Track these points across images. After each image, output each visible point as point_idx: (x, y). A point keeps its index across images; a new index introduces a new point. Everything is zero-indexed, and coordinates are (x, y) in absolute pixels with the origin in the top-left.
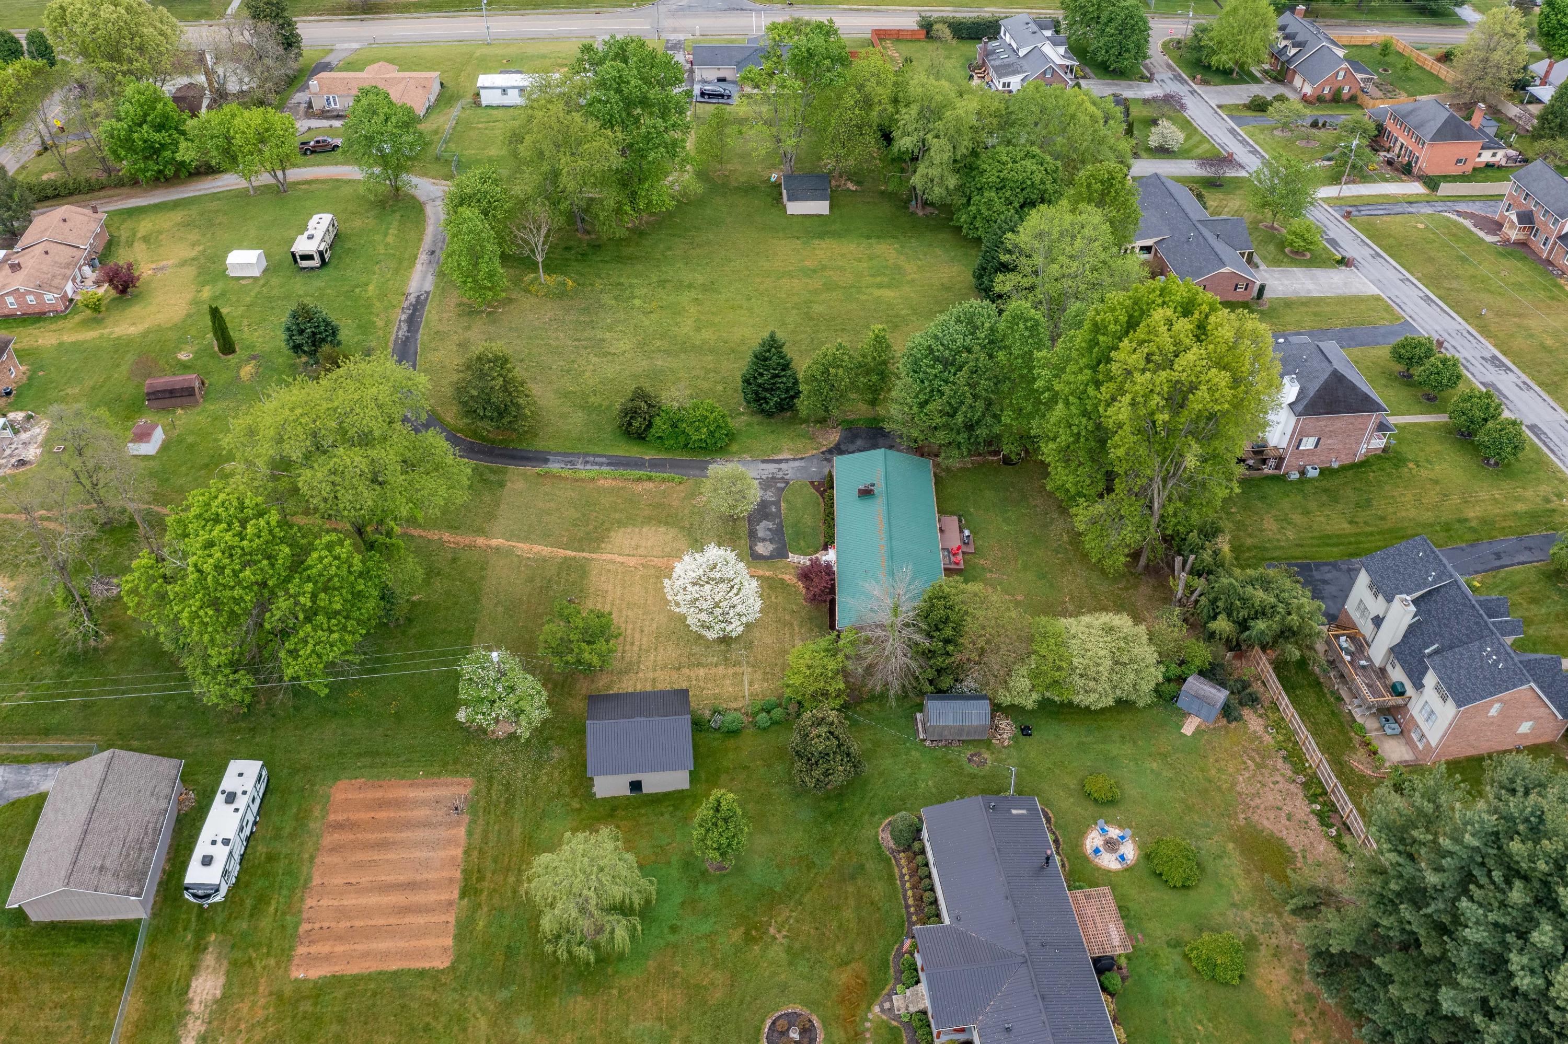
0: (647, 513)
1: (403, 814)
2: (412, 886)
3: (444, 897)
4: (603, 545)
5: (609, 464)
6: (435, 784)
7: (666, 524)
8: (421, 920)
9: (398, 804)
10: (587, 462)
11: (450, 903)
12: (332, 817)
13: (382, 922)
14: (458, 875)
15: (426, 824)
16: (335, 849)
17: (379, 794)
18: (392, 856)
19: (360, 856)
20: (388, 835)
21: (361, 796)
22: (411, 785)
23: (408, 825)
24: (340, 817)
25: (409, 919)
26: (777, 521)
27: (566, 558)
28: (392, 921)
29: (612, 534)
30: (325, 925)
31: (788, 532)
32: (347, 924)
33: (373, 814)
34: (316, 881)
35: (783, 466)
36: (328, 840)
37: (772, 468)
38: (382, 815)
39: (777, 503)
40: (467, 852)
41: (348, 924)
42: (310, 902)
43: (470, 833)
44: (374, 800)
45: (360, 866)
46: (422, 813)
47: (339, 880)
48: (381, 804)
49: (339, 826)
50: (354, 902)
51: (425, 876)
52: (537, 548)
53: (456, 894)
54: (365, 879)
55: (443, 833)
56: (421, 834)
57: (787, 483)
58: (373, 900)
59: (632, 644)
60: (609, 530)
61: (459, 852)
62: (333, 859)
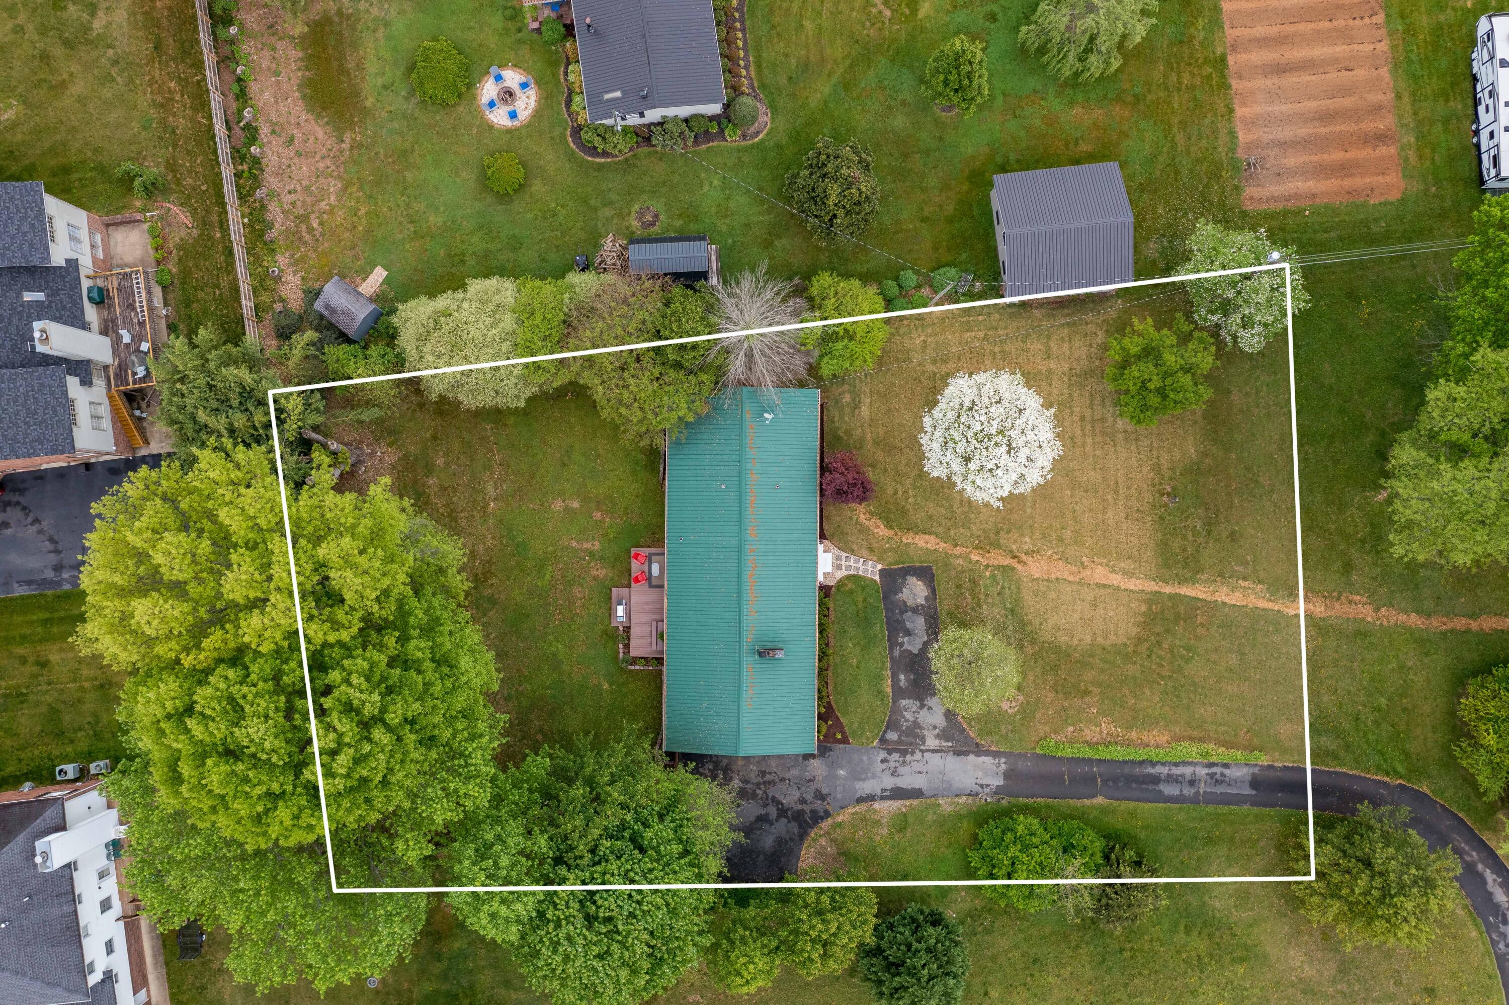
0: (1089, 675)
1: (1314, 158)
2: (1281, 69)
3: (1243, 57)
4: (1144, 608)
5: (1156, 780)
6: (1288, 199)
7: (1056, 650)
8: (1261, 30)
9: (1323, 171)
10: (1192, 783)
11: (1234, 49)
12: (1392, 150)
13: (1302, 27)
14: (1234, 83)
15: (1283, 145)
16: (1377, 109)
17: (1347, 183)
18: (1313, 105)
19: (1347, 102)
20: (1324, 130)
21: (1367, 180)
22: (1314, 195)
23: (1304, 144)
24: (1383, 150)
25: (1274, 31)
26: (897, 652)
27: (1190, 581)
28: (1290, 29)
29: (1134, 631)
30: (1358, 22)
31: (880, 629)
32: (1340, 23)
33: (1348, 155)
34: (1384, 72)
35: (889, 782)
36: (1386, 122)
37: (909, 779)
38: (1337, 156)
39: (899, 693)
40: (1232, 111)
41: (1335, 23)
42: (1384, 46)
43: (1233, 135)
44: (1352, 175)
45: (1346, 91)
46: (1292, 160)
47: (1360, 73)
48: (1343, 169)
49: (1381, 138)
50: (1338, 49)
51: (1269, 82)
52: (1235, 599)
53: (1231, 60)
54: (1334, 77)
55: (1265, 135)
56: (1287, 133)
57: (883, 740)
58: (1318, 52)
59: (1082, 418)
60: (1140, 640)
61: (1240, 111)
62: (1376, 97)
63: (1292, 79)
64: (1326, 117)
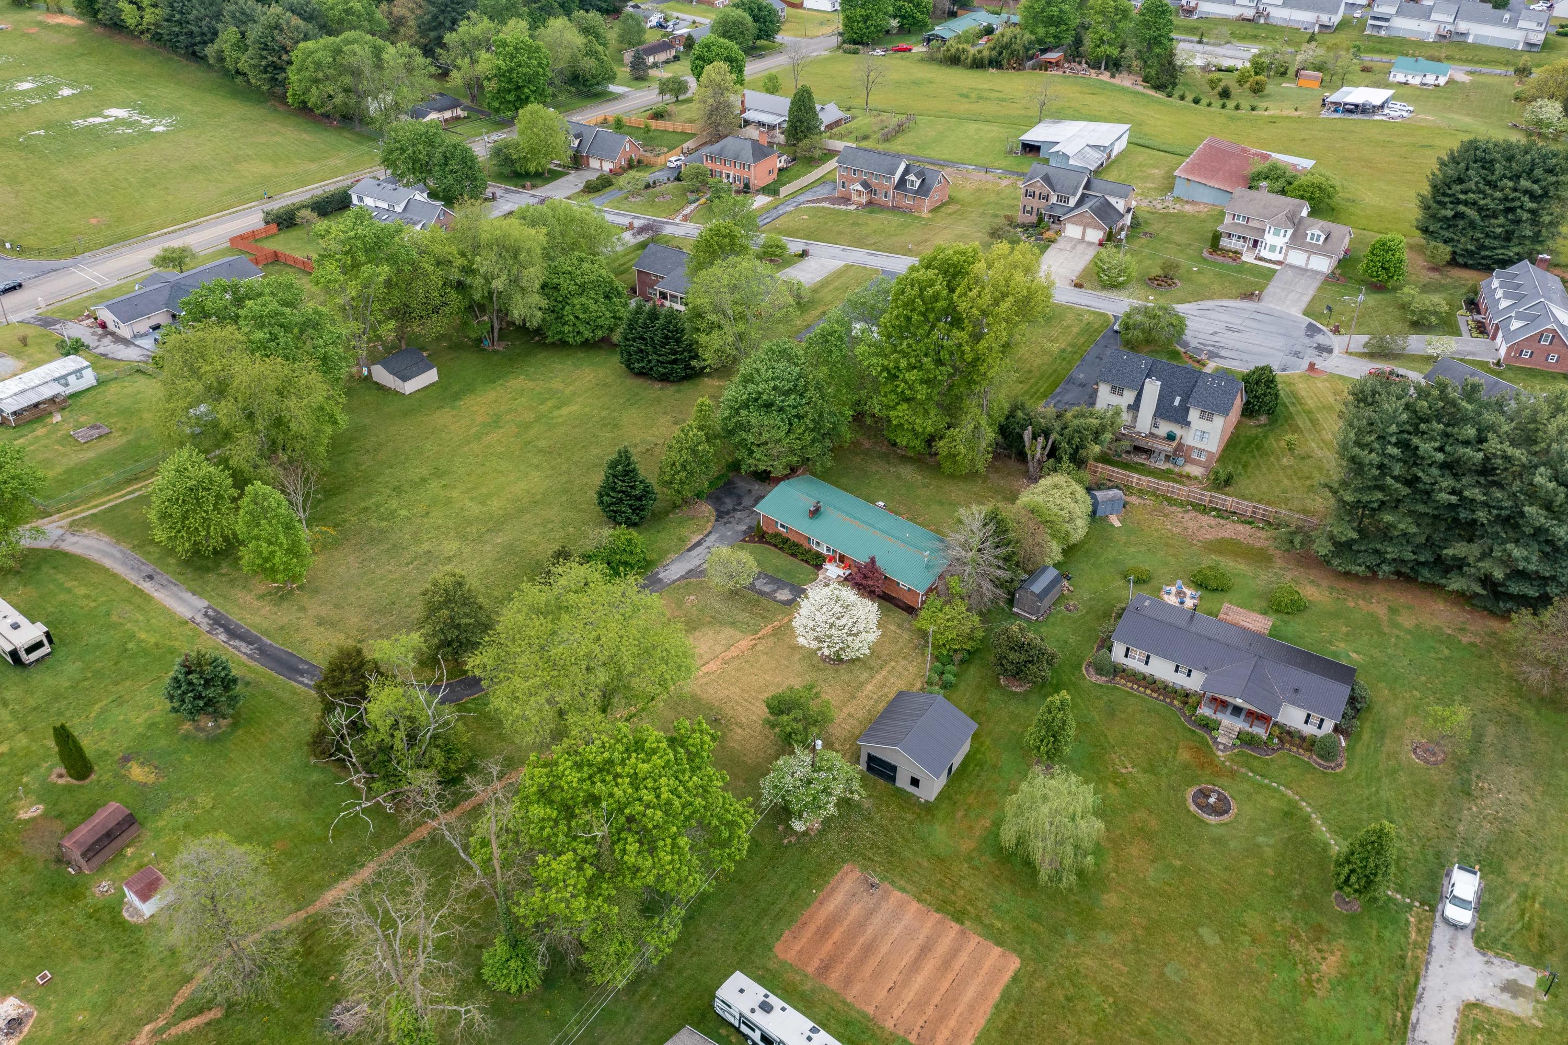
1: (846, 923)
2: (925, 950)
3: (952, 934)
6: (834, 888)
8: (963, 958)
9: (834, 920)
11: (963, 933)
12: (811, 970)
13: (945, 985)
14: (938, 916)
15: (871, 912)
16: (848, 981)
17: (812, 928)
18: (884, 949)
19: (868, 970)
20: (861, 941)
21: (804, 940)
22: (821, 903)
23: (861, 925)
24: (816, 963)
25: (957, 966)
28: (951, 976)
30: (921, 1023)
32: (930, 1010)
33: (831, 942)
34: (870, 1010)
36: (833, 981)
38: (837, 935)
40: (919, 901)
41: (932, 1007)
42: (889, 1024)
43: (902, 889)
44: (815, 934)
45: (877, 975)
46: (856, 911)
47: (882, 994)
48: (824, 932)
49: (825, 970)
50: (912, 994)
51: (921, 937)
53: (956, 926)
54: (894, 976)
55: (887, 908)
56: (877, 921)
58: (919, 980)
61: (915, 905)
62: (856, 989)
63: (913, 952)
64: (868, 950)
